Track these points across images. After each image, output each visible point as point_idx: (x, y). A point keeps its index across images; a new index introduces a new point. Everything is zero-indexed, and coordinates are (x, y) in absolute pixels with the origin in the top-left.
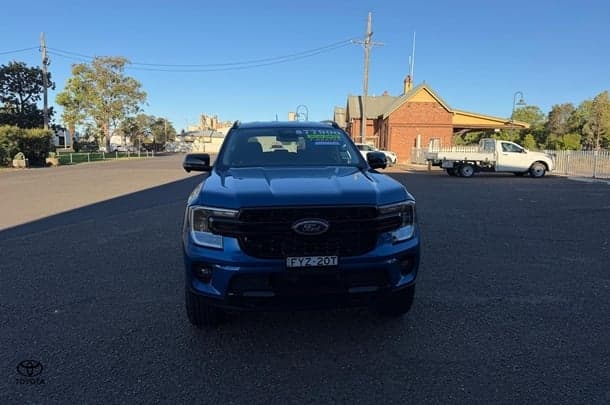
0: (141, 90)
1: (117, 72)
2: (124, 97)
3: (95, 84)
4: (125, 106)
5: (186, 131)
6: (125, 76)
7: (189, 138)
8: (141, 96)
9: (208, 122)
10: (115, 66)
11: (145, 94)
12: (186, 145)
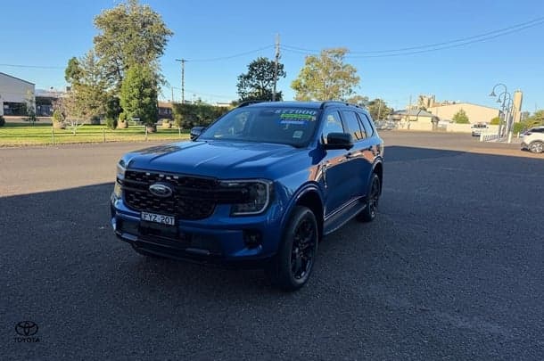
0: (356, 75)
1: (339, 61)
2: (341, 81)
3: (320, 71)
4: (341, 89)
5: (395, 110)
6: (344, 64)
7: (396, 117)
8: (355, 80)
9: (426, 101)
10: (337, 56)
11: (358, 78)
12: (393, 123)
